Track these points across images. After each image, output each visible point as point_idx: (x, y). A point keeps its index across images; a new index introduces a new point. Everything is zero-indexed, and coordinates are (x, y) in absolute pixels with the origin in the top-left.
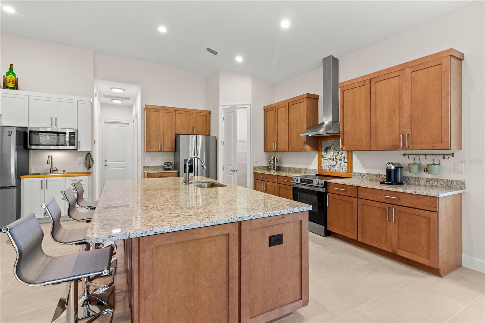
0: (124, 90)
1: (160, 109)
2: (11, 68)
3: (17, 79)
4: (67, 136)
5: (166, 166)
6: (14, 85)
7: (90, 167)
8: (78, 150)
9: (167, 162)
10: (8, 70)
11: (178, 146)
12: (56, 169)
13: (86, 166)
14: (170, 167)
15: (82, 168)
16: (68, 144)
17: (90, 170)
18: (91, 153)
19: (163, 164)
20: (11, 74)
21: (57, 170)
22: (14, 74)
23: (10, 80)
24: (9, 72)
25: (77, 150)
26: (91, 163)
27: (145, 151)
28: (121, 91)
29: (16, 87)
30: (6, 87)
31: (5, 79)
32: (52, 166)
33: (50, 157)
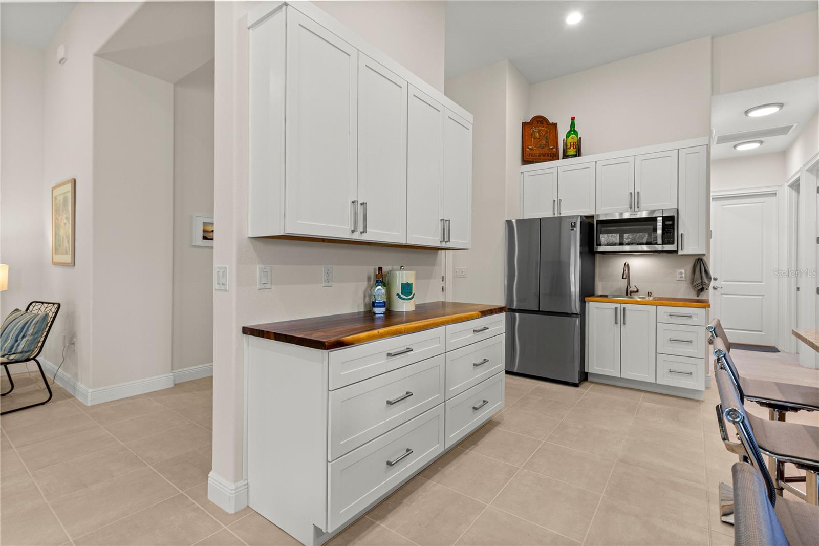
0: (781, 105)
2: (573, 125)
3: (580, 138)
4: (660, 224)
6: (575, 150)
7: (702, 290)
8: (680, 252)
10: (569, 129)
12: (635, 289)
13: (695, 287)
15: (685, 291)
16: (660, 241)
17: (703, 296)
18: (704, 258)
20: (572, 134)
21: (637, 291)
22: (576, 132)
23: (571, 143)
24: (571, 131)
25: (676, 252)
26: (706, 280)
29: (578, 154)
30: (566, 156)
31: (565, 144)
32: (628, 283)
33: (627, 266)
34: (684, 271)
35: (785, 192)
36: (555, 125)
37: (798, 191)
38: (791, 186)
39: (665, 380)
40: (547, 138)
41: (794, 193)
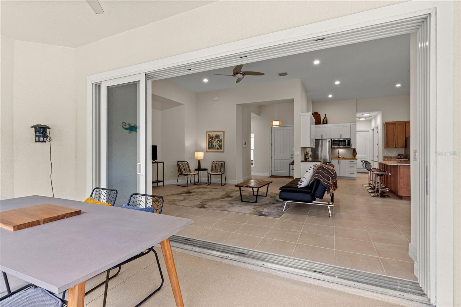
0: (370, 114)
1: (394, 123)
2: (325, 116)
4: (347, 141)
5: (399, 157)
8: (351, 148)
9: (400, 155)
10: (324, 116)
11: (408, 144)
13: (353, 155)
14: (402, 157)
15: (351, 156)
16: (347, 145)
17: (355, 157)
18: (355, 149)
19: (396, 155)
21: (341, 157)
22: (326, 118)
23: (325, 120)
25: (350, 148)
26: (356, 154)
27: (384, 148)
28: (369, 115)
29: (327, 123)
30: (323, 123)
31: (323, 120)
32: (339, 155)
33: (339, 151)
34: (351, 152)
35: (371, 131)
36: (320, 114)
37: (374, 131)
38: (372, 130)
39: (349, 175)
40: (318, 118)
41: (373, 131)
